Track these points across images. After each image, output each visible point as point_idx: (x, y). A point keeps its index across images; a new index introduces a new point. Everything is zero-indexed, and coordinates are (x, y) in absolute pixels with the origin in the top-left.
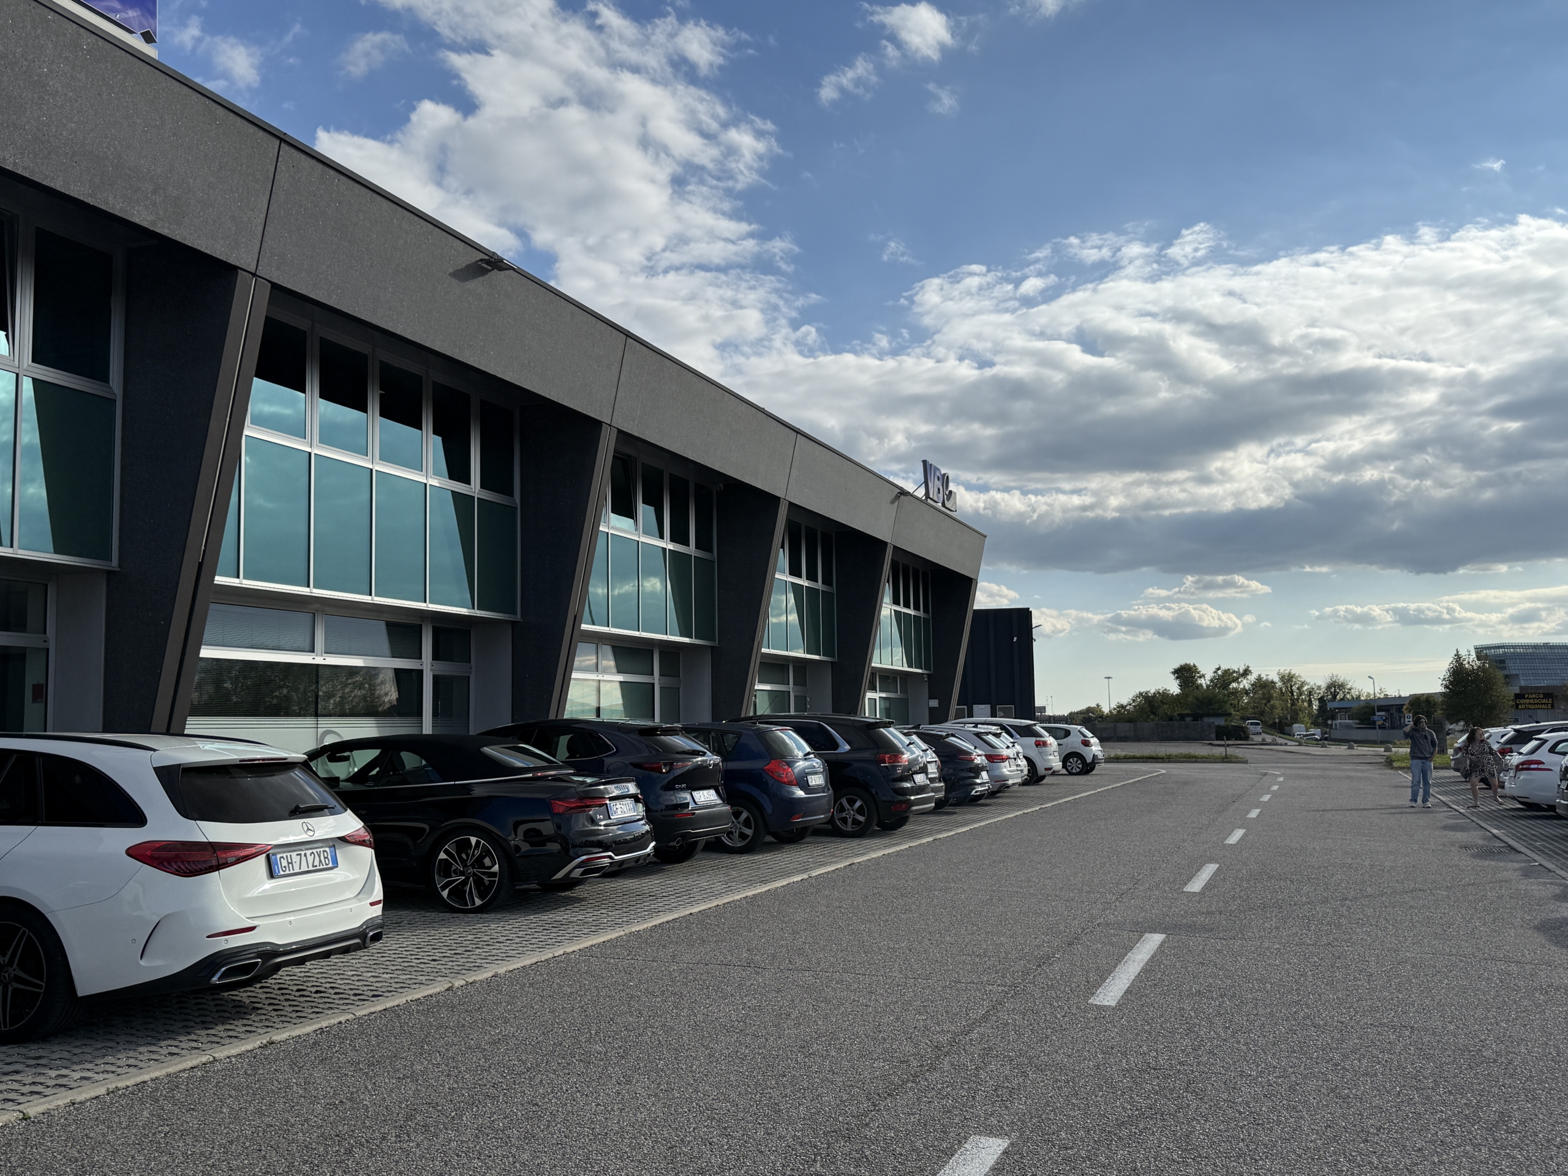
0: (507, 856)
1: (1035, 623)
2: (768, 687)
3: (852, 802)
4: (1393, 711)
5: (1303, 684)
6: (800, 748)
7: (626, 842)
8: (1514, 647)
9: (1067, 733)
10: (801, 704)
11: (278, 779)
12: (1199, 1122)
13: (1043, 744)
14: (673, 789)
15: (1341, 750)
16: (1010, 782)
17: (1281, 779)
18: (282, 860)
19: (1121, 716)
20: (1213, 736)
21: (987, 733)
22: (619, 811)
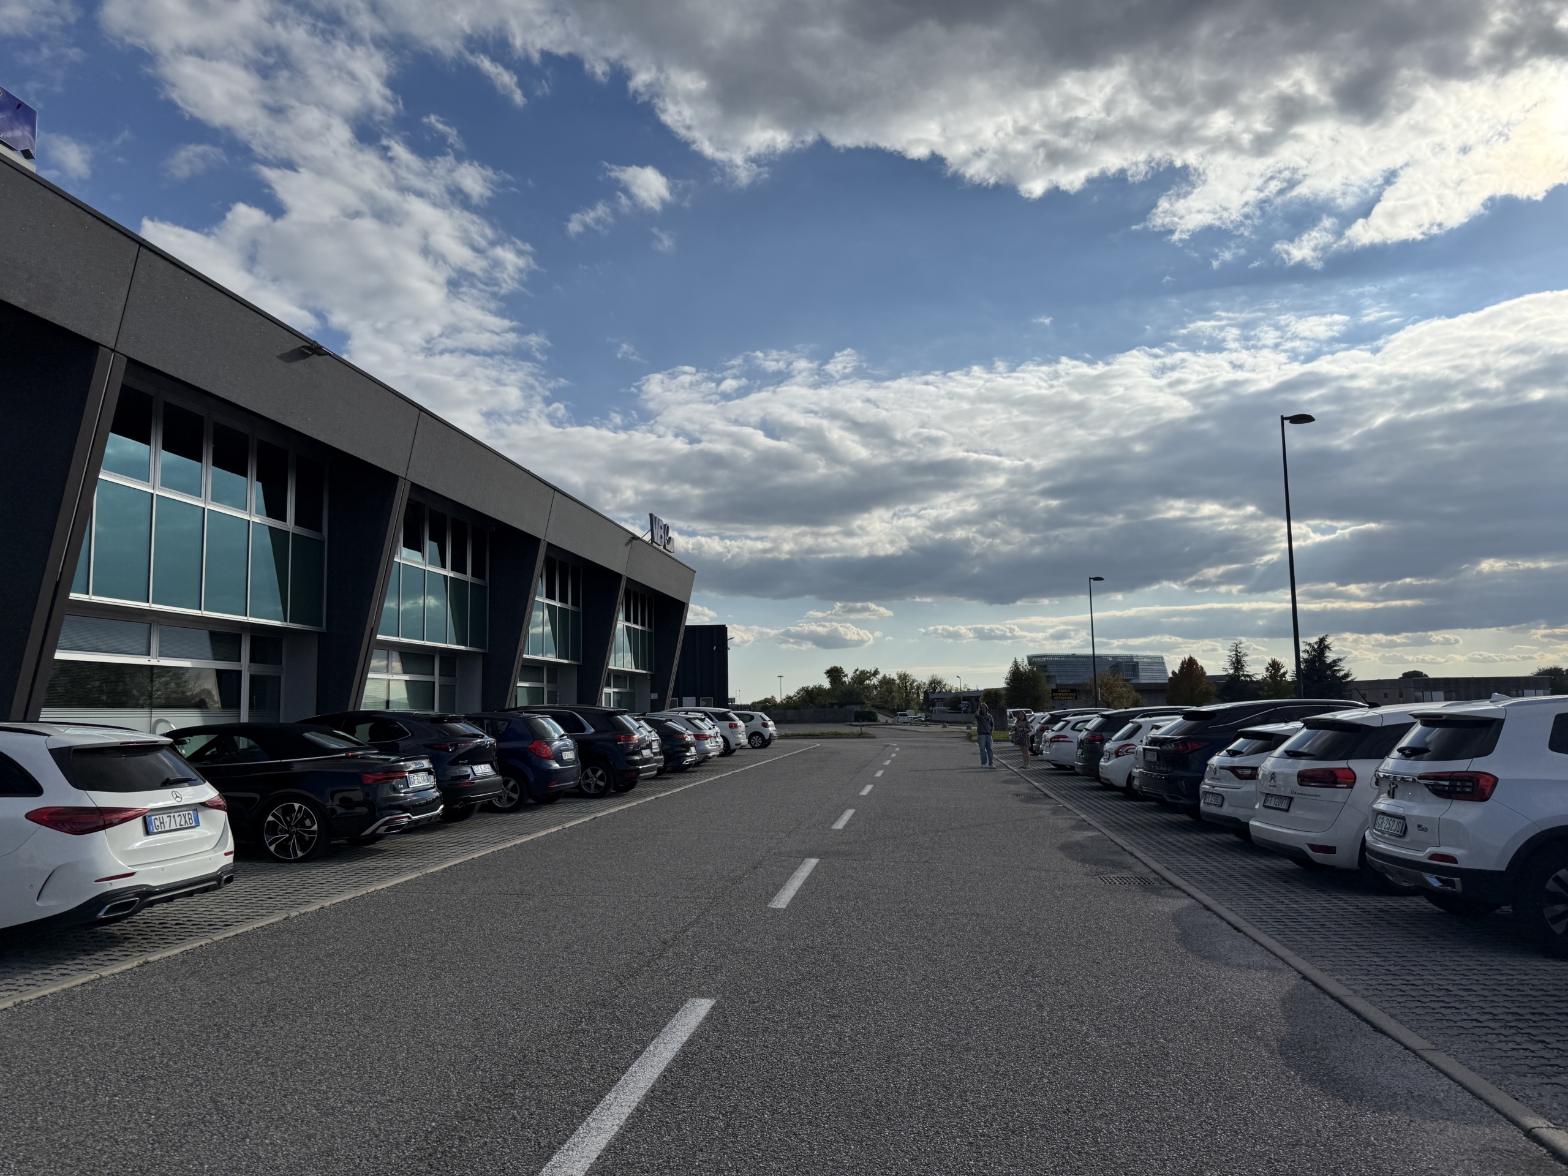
0: (325, 817)
1: (729, 635)
2: (526, 684)
3: (594, 772)
4: (973, 700)
5: (914, 681)
6: (556, 731)
7: (421, 805)
8: (1053, 656)
9: (752, 718)
10: (552, 698)
11: (150, 759)
12: (840, 980)
13: (733, 726)
14: (458, 764)
15: (938, 728)
16: (711, 754)
17: (898, 749)
18: (155, 821)
19: (789, 703)
20: (853, 719)
21: (695, 719)
22: (416, 782)
